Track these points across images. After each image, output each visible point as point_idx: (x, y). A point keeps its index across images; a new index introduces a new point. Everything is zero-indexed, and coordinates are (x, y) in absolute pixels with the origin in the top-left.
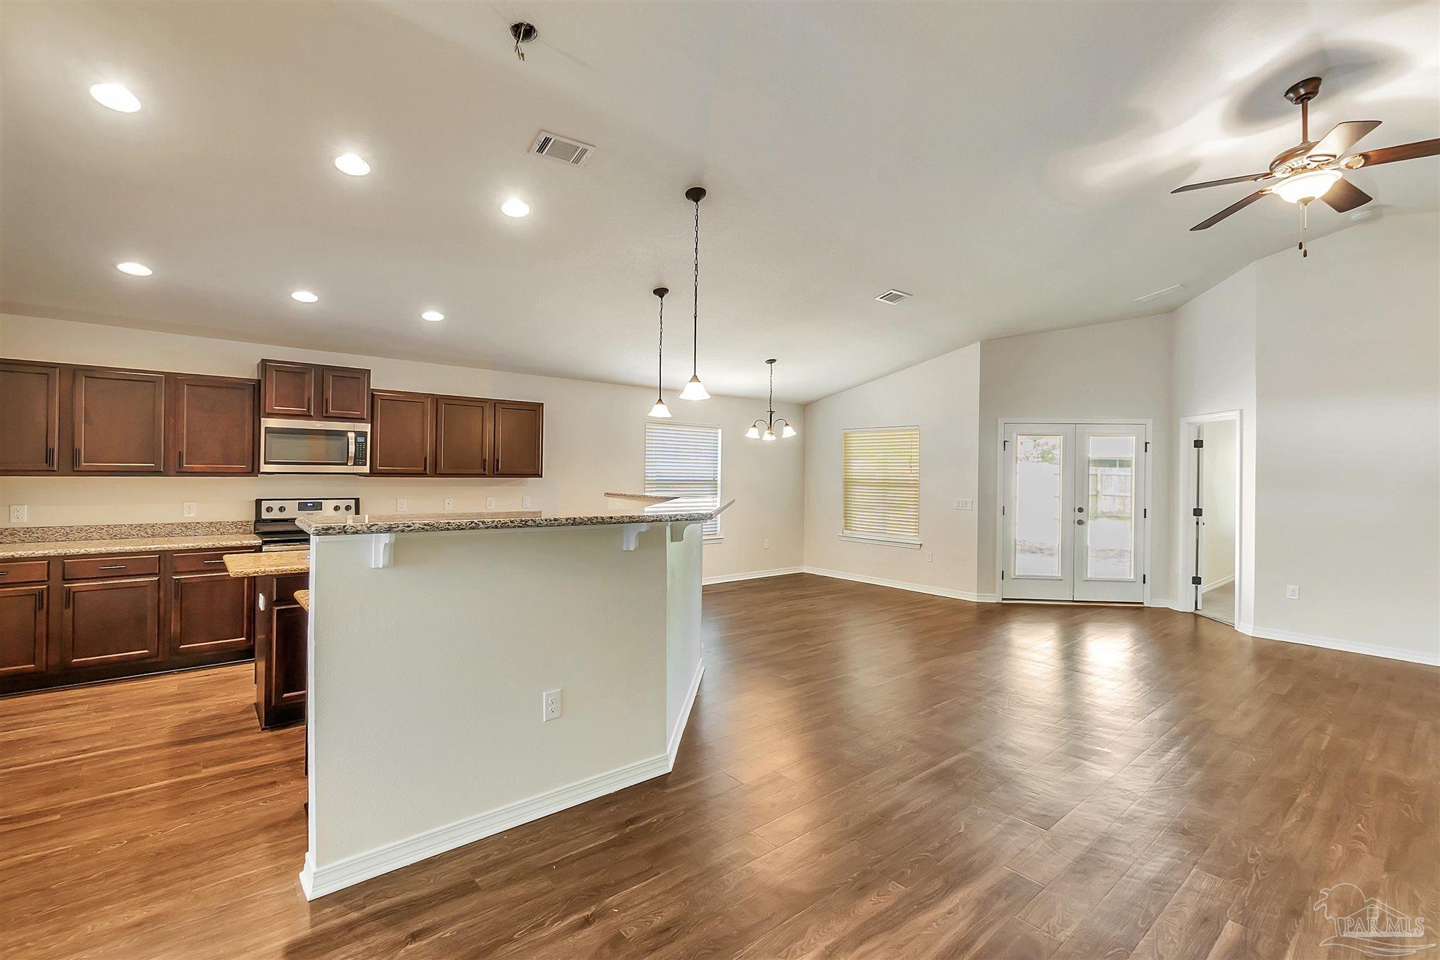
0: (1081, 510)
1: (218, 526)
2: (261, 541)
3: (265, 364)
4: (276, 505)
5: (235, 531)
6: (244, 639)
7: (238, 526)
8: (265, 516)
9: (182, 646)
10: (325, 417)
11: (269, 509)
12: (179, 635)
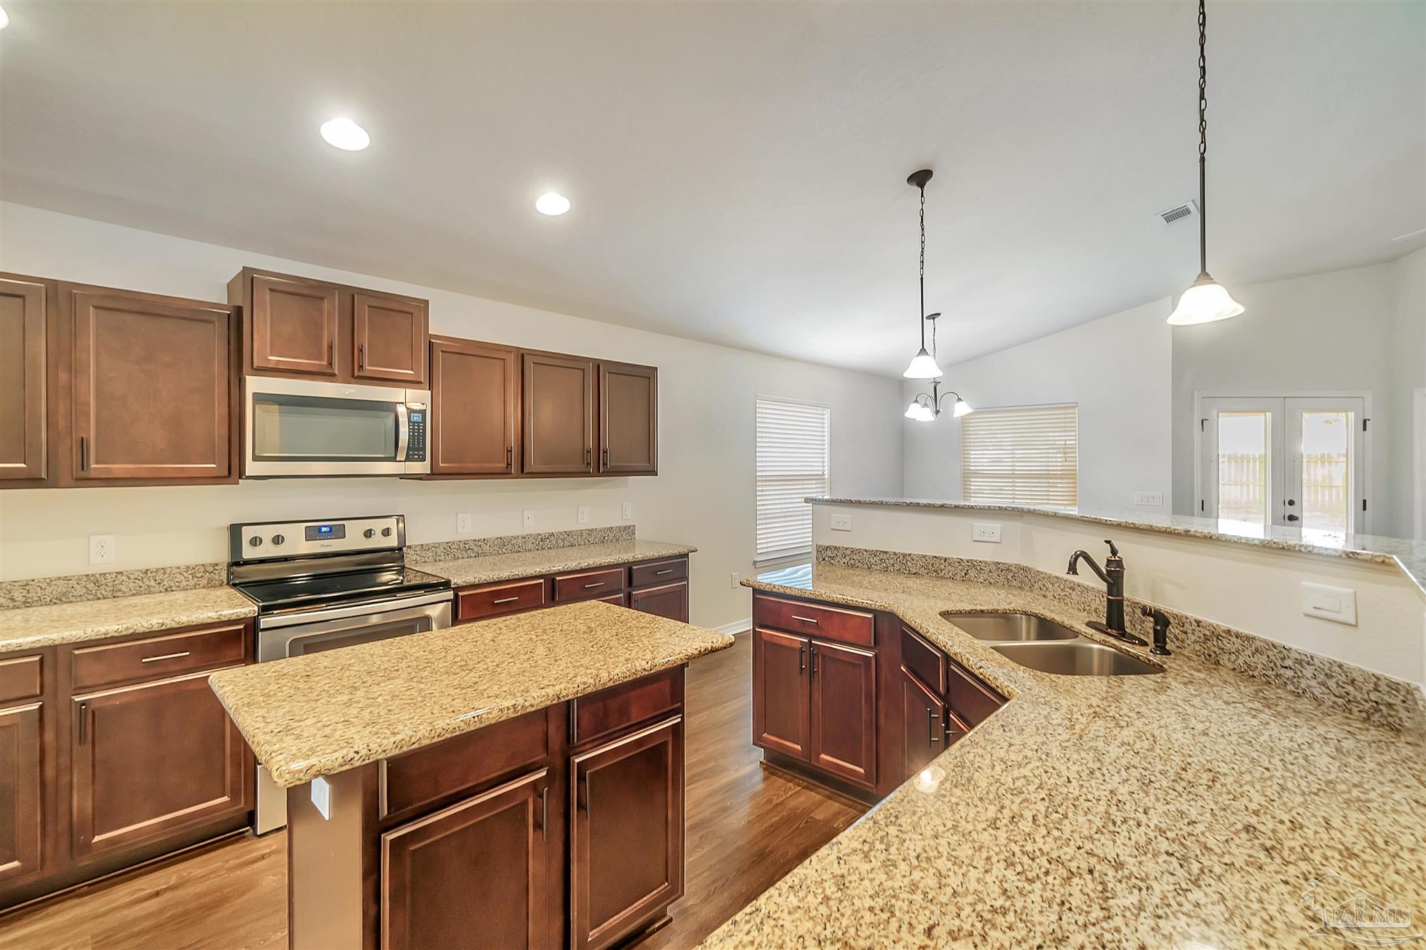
0: (1291, 503)
1: (160, 576)
2: (256, 608)
3: (249, 278)
4: (267, 533)
5: (192, 583)
6: (226, 799)
7: (199, 577)
8: (248, 553)
9: (97, 839)
10: (359, 377)
11: (255, 542)
12: (90, 817)
